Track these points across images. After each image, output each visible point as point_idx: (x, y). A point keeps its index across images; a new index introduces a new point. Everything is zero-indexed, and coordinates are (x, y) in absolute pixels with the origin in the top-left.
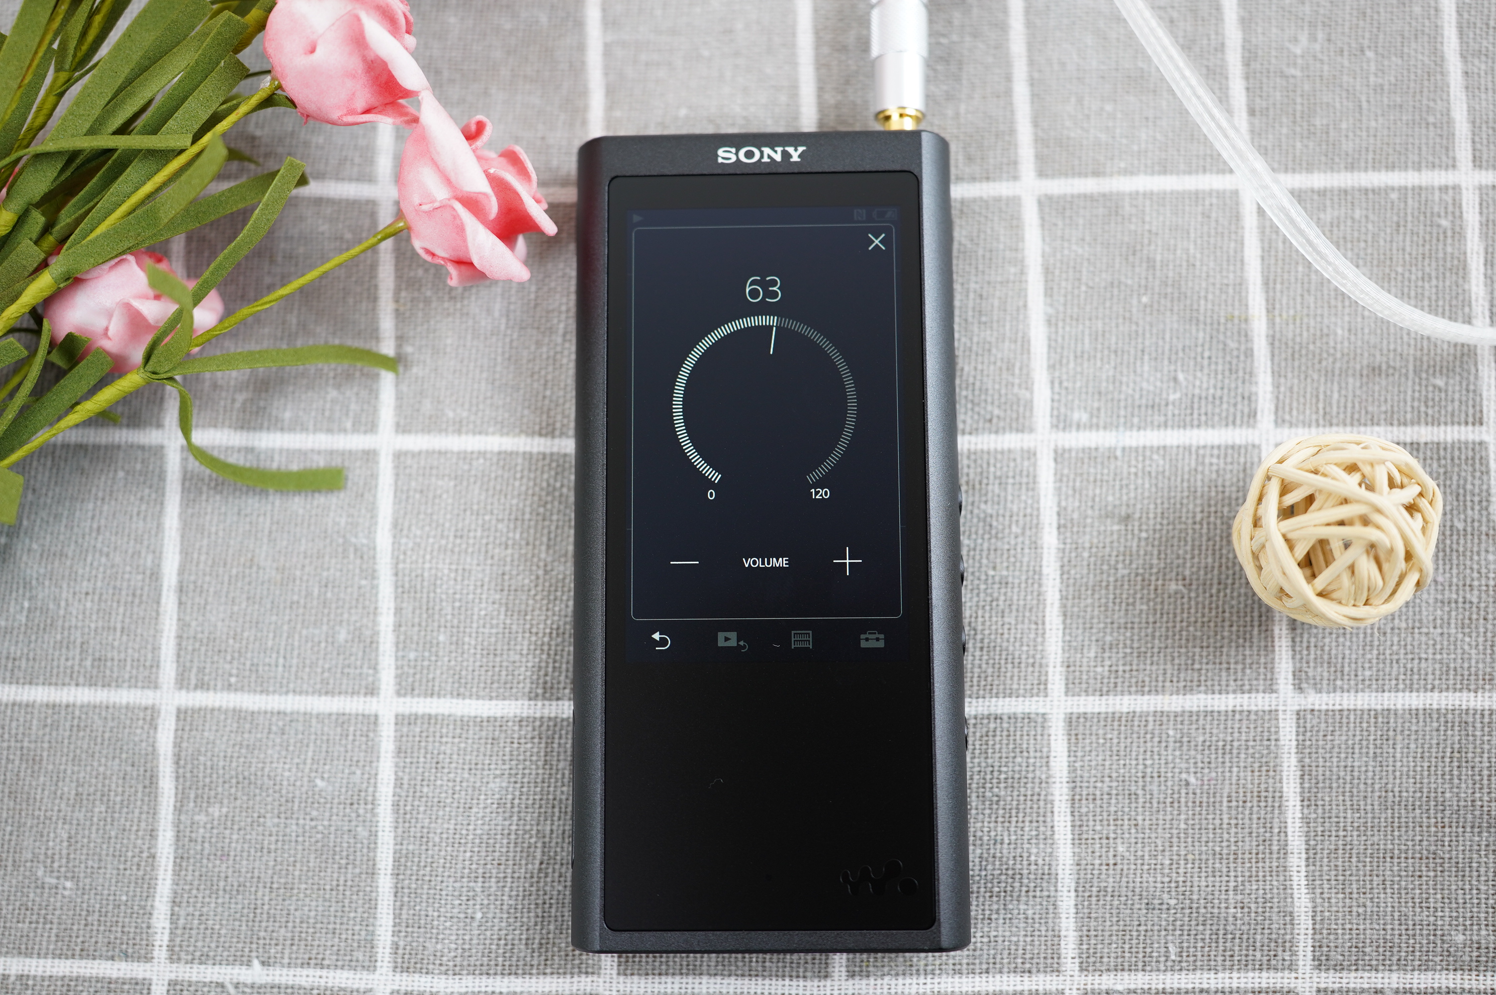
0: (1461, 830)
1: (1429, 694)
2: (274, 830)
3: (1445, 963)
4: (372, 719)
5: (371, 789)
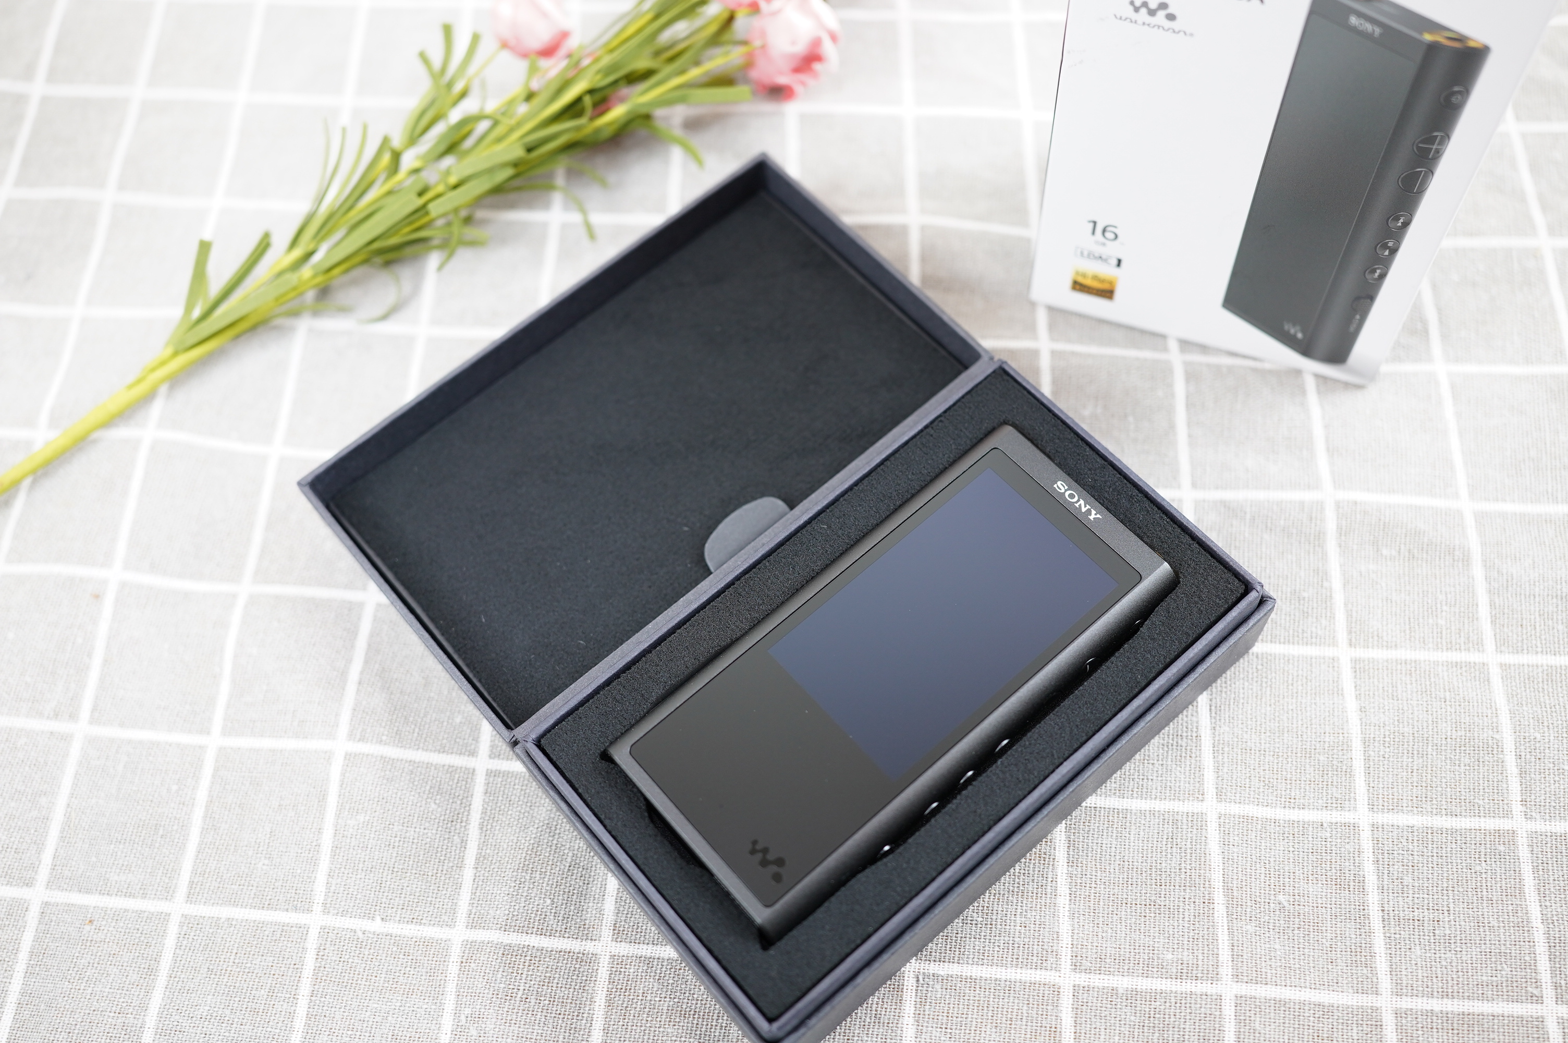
0: (1172, 887)
1: (1153, 801)
2: (399, 834)
3: (1159, 973)
4: (471, 771)
5: (466, 813)
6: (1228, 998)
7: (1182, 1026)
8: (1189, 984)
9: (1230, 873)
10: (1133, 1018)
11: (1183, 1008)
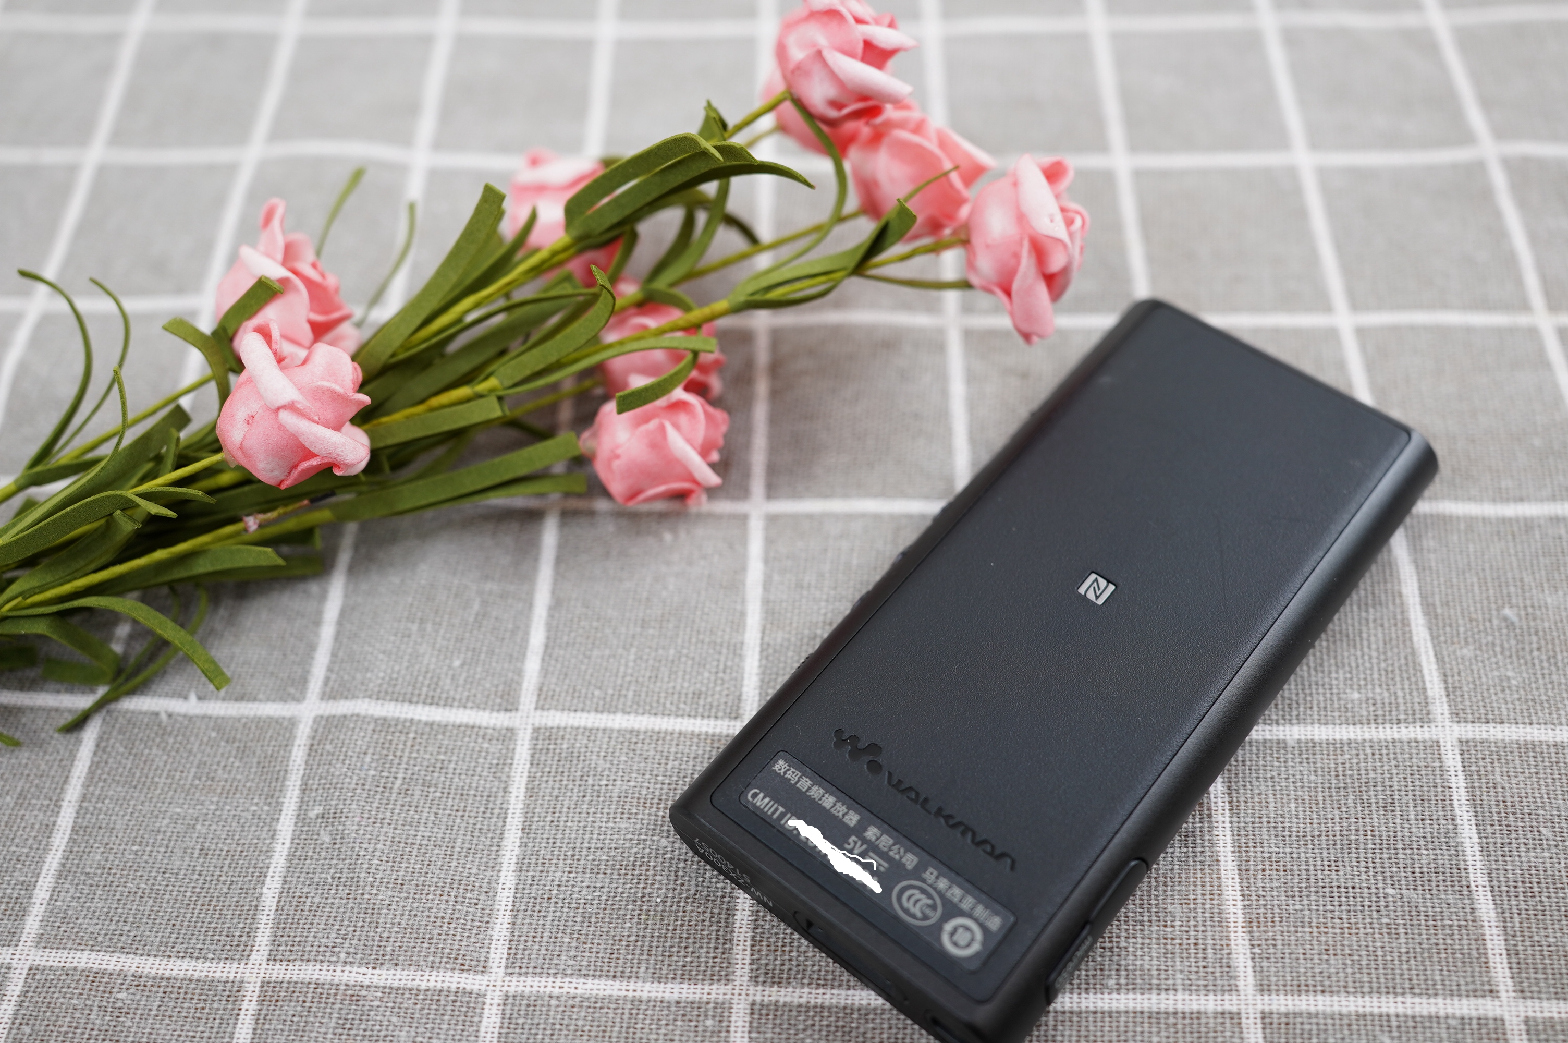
3: (1343, 715)
6: (1449, 744)
7: (1387, 783)
8: (1388, 729)
9: (1429, 586)
10: (1313, 778)
11: (1385, 760)
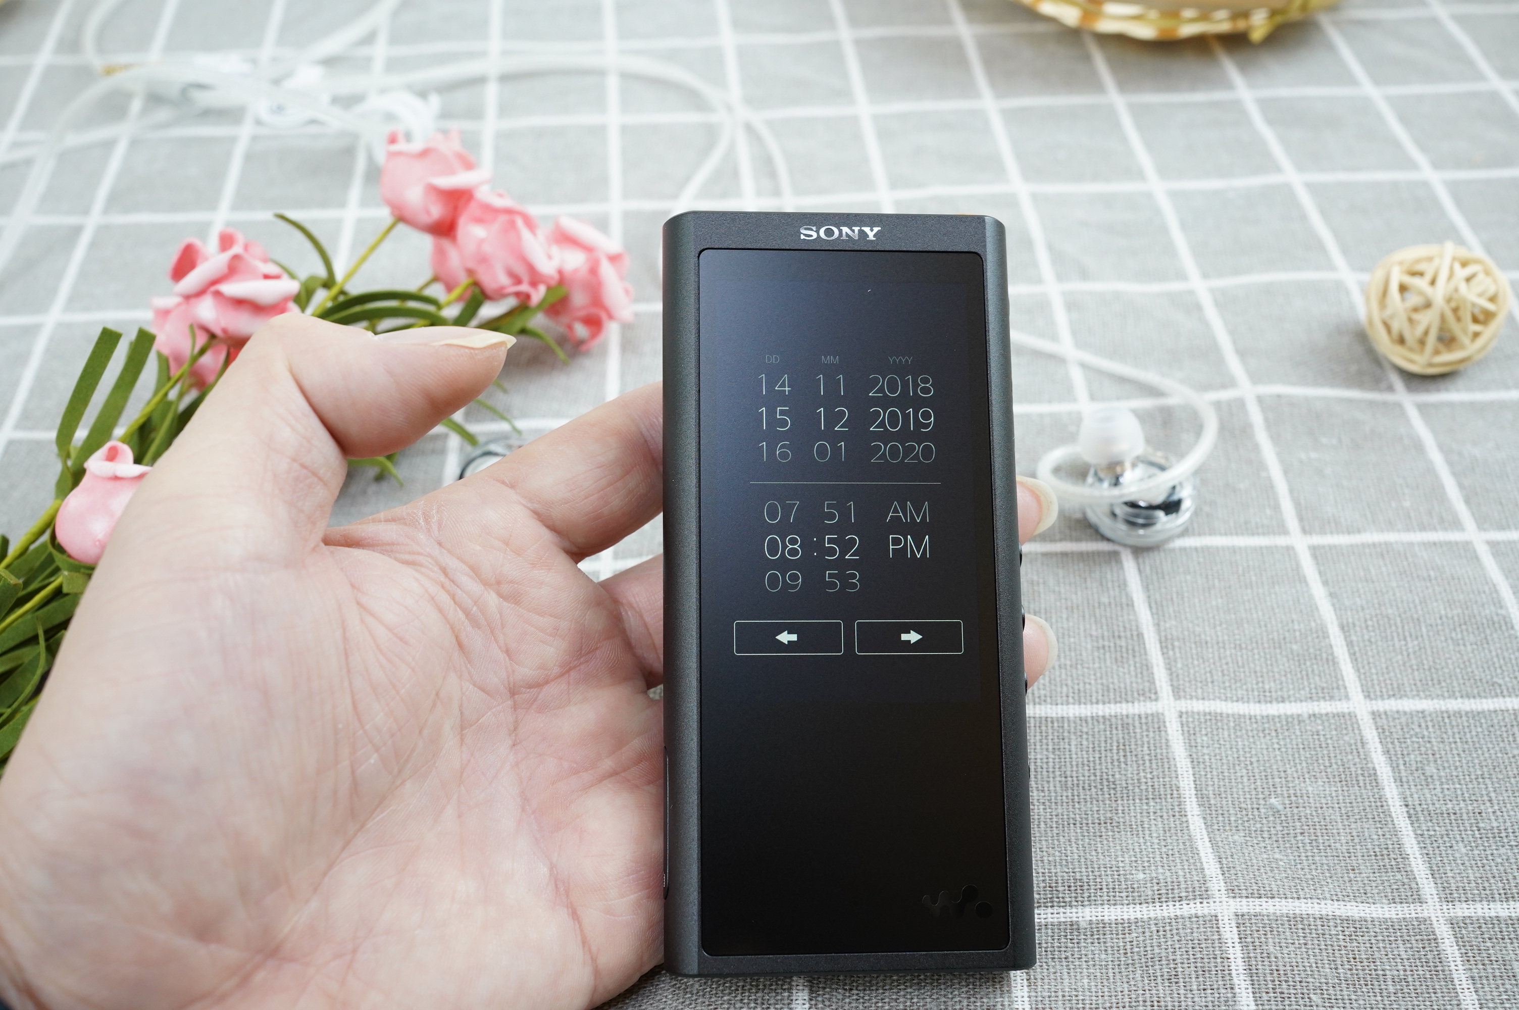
3: (1130, 898)
6: (1226, 918)
8: (1171, 907)
9: (1203, 779)
10: (1103, 956)
11: (1169, 936)
